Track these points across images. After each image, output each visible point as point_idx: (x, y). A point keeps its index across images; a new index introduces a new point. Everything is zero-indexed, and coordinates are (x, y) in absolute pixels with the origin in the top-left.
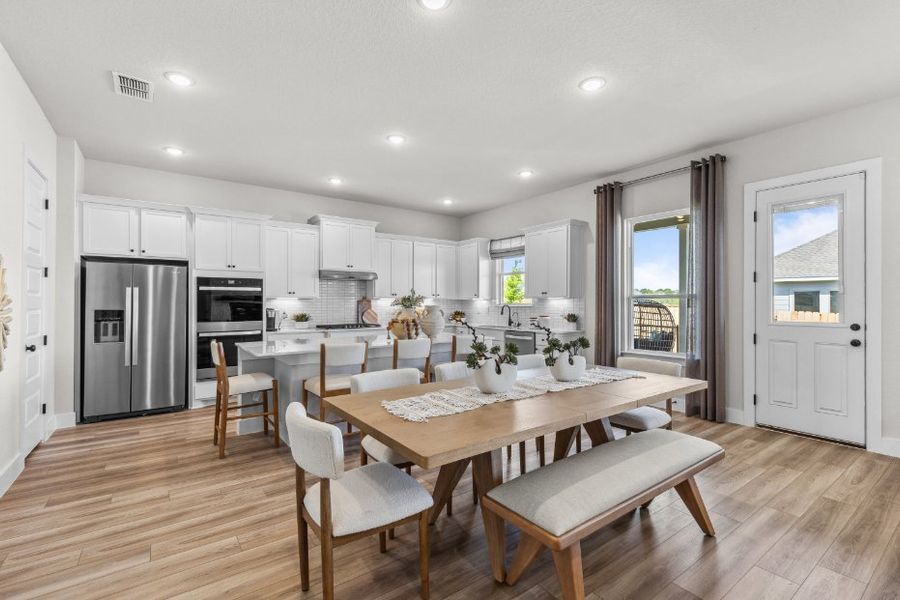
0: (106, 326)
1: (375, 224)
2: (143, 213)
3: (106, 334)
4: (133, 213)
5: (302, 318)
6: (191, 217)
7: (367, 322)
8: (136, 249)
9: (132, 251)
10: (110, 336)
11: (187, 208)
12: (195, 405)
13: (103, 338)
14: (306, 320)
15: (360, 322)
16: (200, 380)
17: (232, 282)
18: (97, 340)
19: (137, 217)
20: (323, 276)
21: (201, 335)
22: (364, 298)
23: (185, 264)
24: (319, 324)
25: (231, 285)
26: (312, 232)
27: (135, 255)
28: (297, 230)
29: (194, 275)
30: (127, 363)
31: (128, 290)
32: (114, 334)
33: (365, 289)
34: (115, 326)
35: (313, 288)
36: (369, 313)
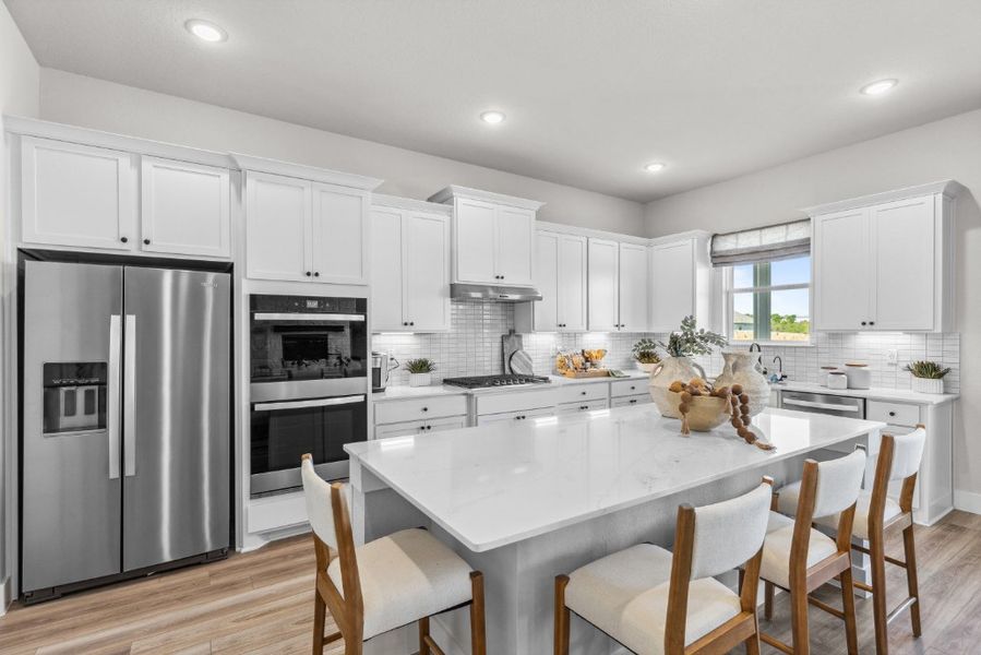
0: (71, 397)
1: (536, 205)
2: (147, 165)
3: (71, 412)
4: (125, 162)
5: (421, 367)
6: (238, 176)
7: (518, 371)
8: (132, 236)
9: (124, 240)
10: (80, 417)
11: (231, 159)
12: (249, 544)
13: (64, 421)
14: (428, 370)
15: (507, 371)
16: (256, 494)
17: (314, 304)
18: (50, 426)
19: (133, 173)
20: (457, 292)
21: (258, 407)
22: (512, 332)
23: (227, 268)
24: (447, 377)
25: (312, 311)
26: (441, 218)
27: (132, 250)
28: (418, 214)
29: (245, 289)
30: (114, 473)
31: (115, 320)
32: (89, 411)
33: (513, 317)
34: (89, 394)
35: (441, 315)
36: (520, 357)
